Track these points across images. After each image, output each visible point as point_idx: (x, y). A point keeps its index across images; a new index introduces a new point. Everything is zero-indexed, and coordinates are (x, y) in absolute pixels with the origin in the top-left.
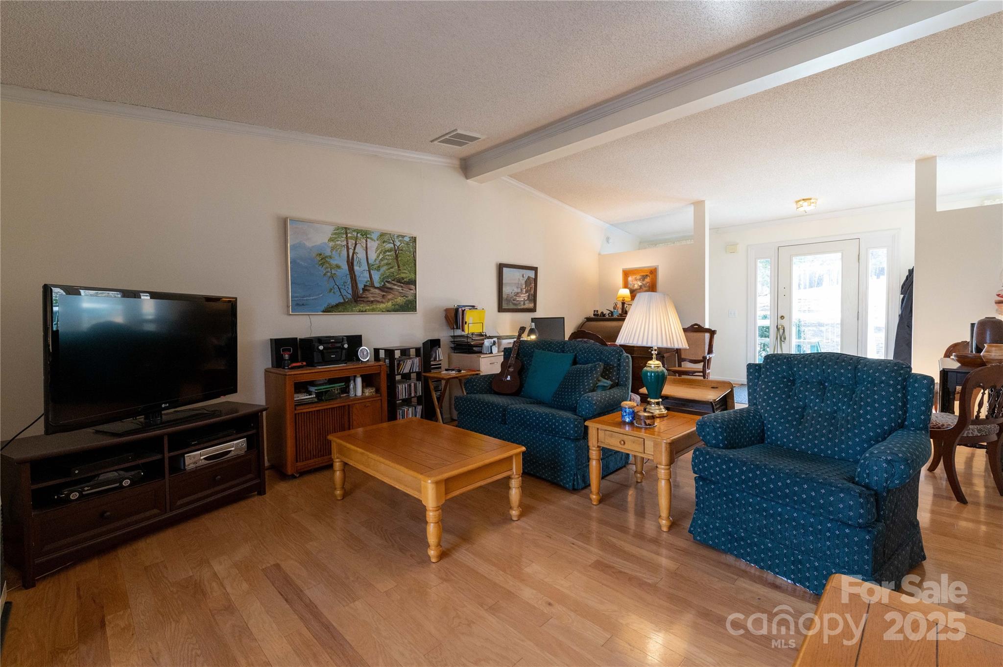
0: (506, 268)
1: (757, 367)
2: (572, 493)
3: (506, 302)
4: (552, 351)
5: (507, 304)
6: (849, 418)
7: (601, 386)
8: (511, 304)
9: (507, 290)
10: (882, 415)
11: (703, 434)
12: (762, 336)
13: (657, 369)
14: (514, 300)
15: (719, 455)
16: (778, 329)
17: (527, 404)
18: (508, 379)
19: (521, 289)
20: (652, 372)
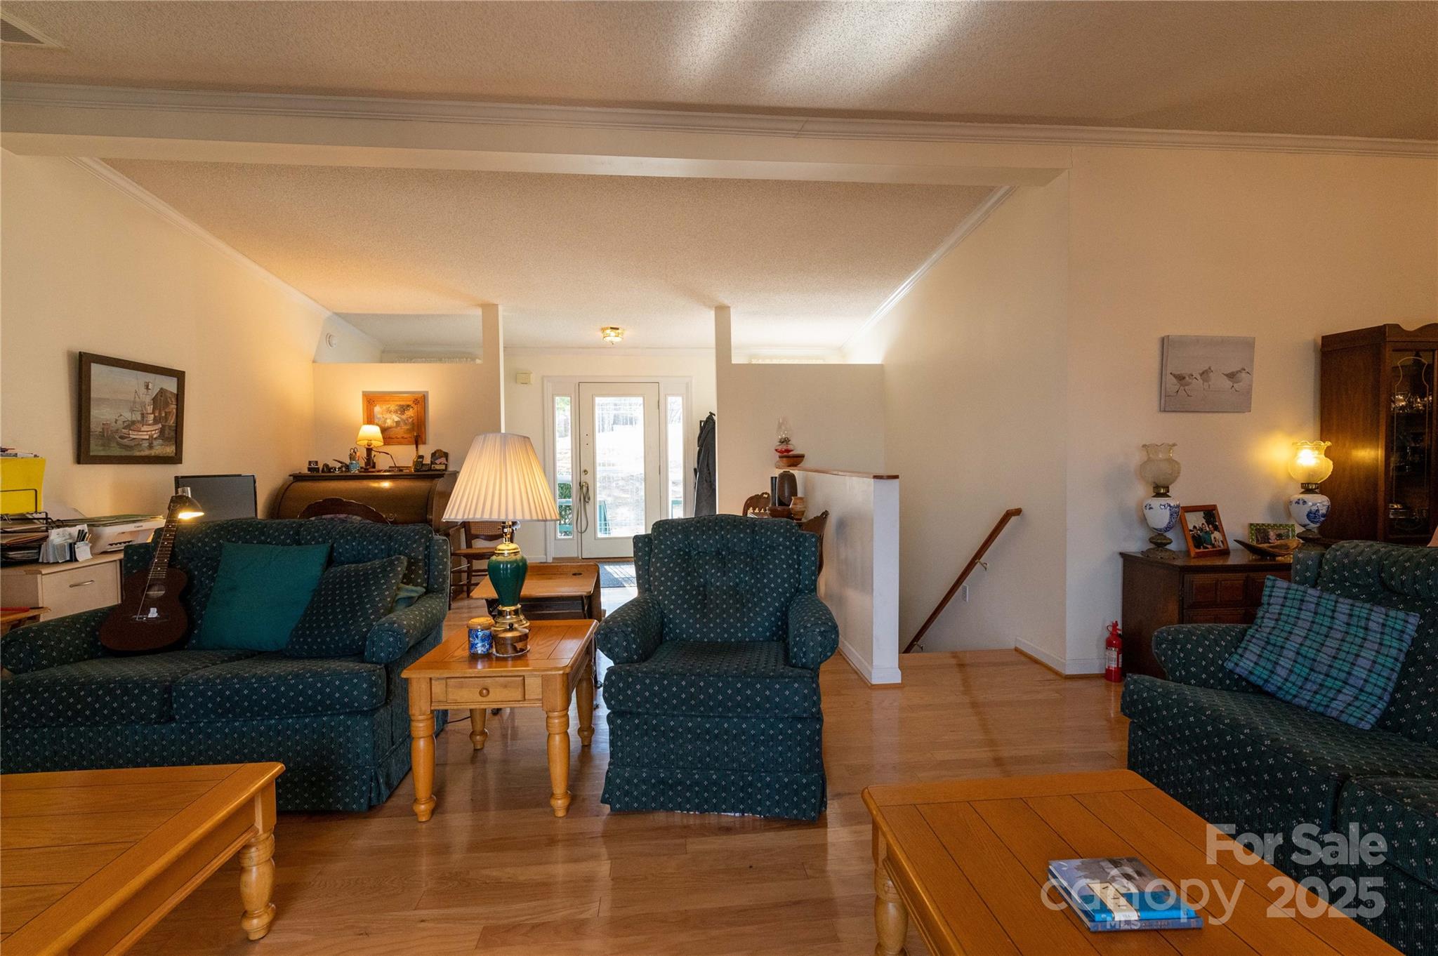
0: (95, 364)
1: (646, 540)
2: (365, 818)
3: (101, 442)
4: (270, 543)
5: (103, 445)
6: (754, 590)
7: (404, 598)
8: (114, 444)
9: (100, 415)
10: (784, 581)
11: (609, 646)
12: (563, 496)
13: (513, 558)
14: (122, 437)
15: (645, 672)
16: (581, 487)
17: (222, 662)
18: (150, 616)
19: (142, 414)
20: (507, 563)
